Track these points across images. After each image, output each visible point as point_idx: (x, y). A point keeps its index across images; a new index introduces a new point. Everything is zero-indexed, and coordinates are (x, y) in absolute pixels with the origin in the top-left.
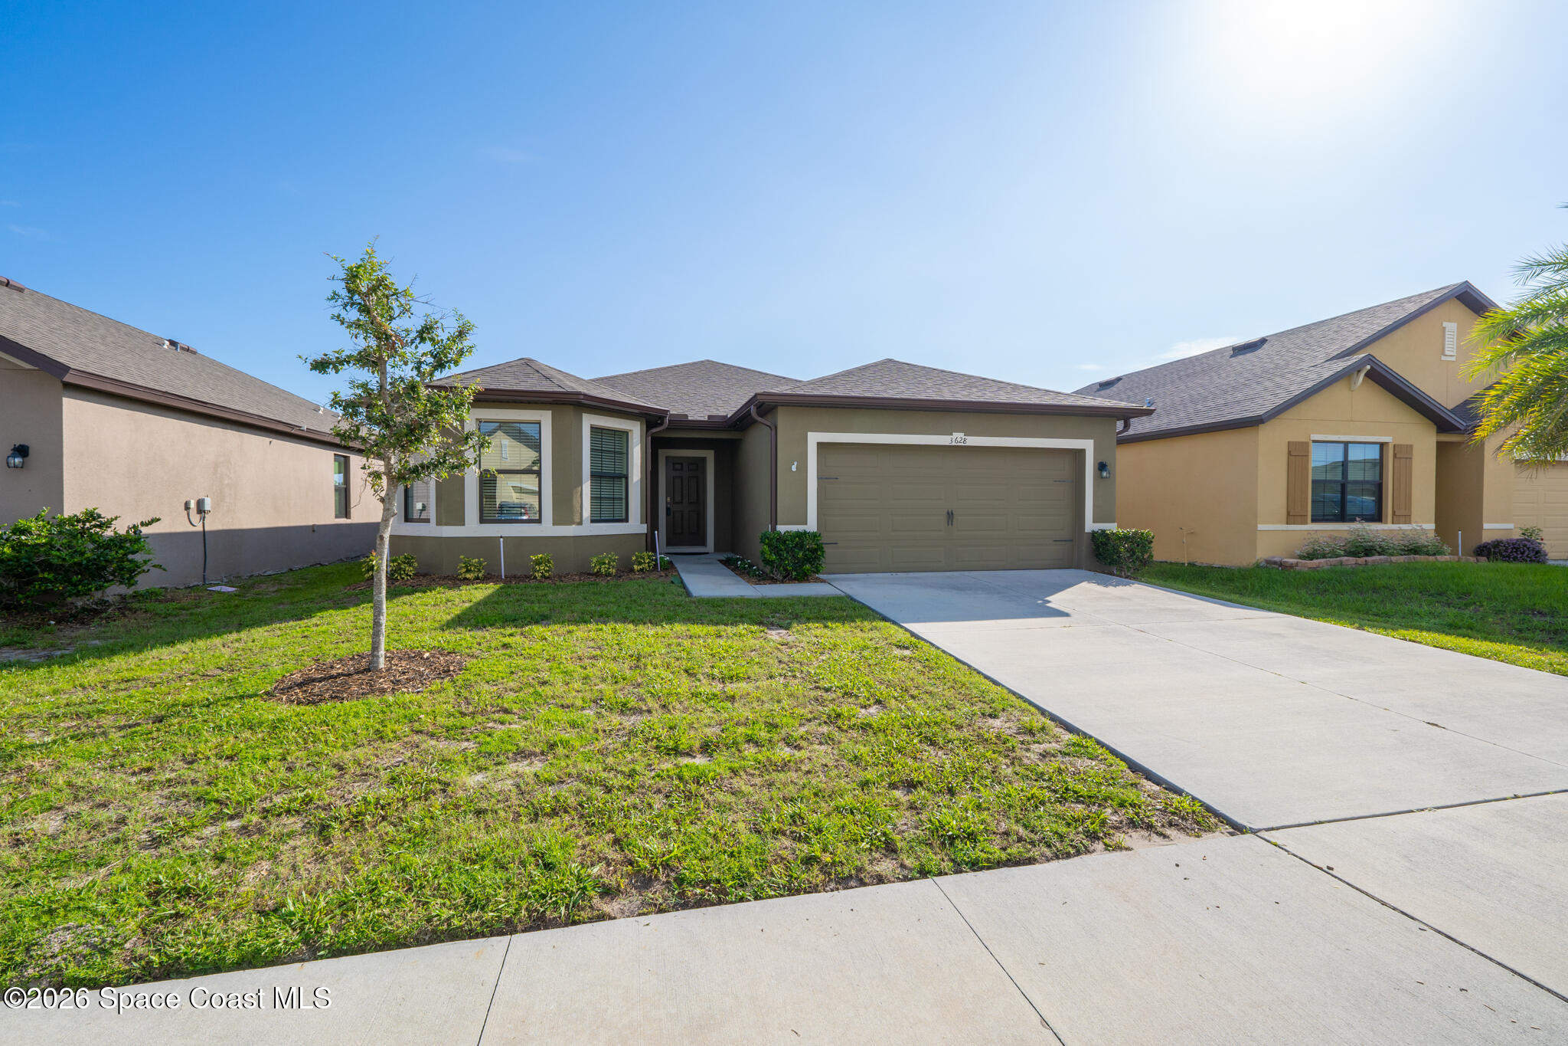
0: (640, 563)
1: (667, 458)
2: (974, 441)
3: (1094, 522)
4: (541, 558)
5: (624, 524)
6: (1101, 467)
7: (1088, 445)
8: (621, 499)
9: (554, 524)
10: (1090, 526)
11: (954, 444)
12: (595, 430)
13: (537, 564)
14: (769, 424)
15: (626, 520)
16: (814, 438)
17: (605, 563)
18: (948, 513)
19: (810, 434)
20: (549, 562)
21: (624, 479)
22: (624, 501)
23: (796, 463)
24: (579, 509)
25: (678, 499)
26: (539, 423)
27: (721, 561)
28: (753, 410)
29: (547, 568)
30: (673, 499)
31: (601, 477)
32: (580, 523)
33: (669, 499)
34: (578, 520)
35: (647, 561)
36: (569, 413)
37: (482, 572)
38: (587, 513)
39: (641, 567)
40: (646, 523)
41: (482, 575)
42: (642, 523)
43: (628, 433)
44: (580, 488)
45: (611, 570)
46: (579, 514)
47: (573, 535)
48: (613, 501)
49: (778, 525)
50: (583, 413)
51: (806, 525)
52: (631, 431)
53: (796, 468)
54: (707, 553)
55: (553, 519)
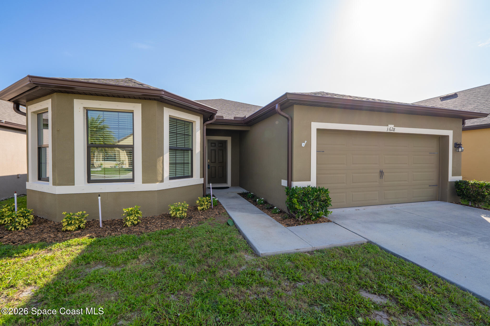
0: (202, 205)
1: (208, 141)
2: (399, 130)
3: (452, 176)
4: (131, 210)
5: (191, 179)
6: (457, 146)
7: (449, 133)
8: (188, 163)
9: (142, 183)
10: (452, 178)
11: (389, 131)
12: (173, 120)
13: (128, 215)
14: (287, 116)
15: (192, 176)
16: (315, 126)
17: (179, 210)
18: (380, 172)
19: (313, 123)
20: (138, 213)
21: (190, 152)
22: (190, 165)
23: (306, 142)
24: (161, 172)
25: (213, 161)
26: (133, 113)
27: (240, 194)
28: (277, 107)
29: (136, 218)
30: (211, 160)
31: (176, 150)
32: (162, 181)
33: (209, 161)
34: (161, 179)
35: (206, 203)
36: (154, 106)
37: (83, 222)
38: (167, 174)
39: (202, 208)
40: (203, 177)
41: (84, 224)
42: (201, 178)
43: (193, 123)
44: (162, 158)
45: (183, 214)
46: (161, 176)
47: (157, 190)
48: (183, 165)
49: (293, 181)
50: (164, 107)
51: (310, 181)
52: (194, 121)
53: (305, 145)
54: (227, 188)
55: (142, 180)
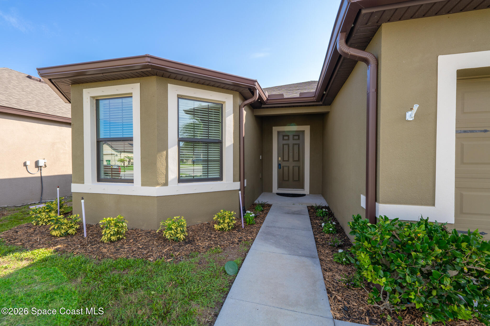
1: (279, 132)
5: (217, 182)
8: (217, 161)
9: (142, 186)
15: (220, 179)
16: (450, 65)
19: (442, 59)
23: (416, 107)
24: (164, 172)
25: (286, 158)
27: (310, 208)
31: (194, 142)
32: (166, 184)
33: (280, 159)
34: (164, 181)
37: (74, 227)
38: (173, 175)
39: (220, 227)
40: (240, 181)
41: (74, 230)
42: (234, 181)
43: (223, 104)
44: (165, 152)
45: (178, 235)
46: (164, 177)
47: (156, 196)
48: (207, 163)
49: (379, 203)
50: (168, 84)
51: (434, 205)
52: (224, 102)
53: (413, 115)
54: (304, 195)
55: (142, 182)
